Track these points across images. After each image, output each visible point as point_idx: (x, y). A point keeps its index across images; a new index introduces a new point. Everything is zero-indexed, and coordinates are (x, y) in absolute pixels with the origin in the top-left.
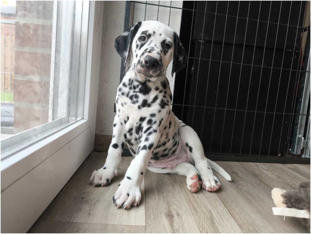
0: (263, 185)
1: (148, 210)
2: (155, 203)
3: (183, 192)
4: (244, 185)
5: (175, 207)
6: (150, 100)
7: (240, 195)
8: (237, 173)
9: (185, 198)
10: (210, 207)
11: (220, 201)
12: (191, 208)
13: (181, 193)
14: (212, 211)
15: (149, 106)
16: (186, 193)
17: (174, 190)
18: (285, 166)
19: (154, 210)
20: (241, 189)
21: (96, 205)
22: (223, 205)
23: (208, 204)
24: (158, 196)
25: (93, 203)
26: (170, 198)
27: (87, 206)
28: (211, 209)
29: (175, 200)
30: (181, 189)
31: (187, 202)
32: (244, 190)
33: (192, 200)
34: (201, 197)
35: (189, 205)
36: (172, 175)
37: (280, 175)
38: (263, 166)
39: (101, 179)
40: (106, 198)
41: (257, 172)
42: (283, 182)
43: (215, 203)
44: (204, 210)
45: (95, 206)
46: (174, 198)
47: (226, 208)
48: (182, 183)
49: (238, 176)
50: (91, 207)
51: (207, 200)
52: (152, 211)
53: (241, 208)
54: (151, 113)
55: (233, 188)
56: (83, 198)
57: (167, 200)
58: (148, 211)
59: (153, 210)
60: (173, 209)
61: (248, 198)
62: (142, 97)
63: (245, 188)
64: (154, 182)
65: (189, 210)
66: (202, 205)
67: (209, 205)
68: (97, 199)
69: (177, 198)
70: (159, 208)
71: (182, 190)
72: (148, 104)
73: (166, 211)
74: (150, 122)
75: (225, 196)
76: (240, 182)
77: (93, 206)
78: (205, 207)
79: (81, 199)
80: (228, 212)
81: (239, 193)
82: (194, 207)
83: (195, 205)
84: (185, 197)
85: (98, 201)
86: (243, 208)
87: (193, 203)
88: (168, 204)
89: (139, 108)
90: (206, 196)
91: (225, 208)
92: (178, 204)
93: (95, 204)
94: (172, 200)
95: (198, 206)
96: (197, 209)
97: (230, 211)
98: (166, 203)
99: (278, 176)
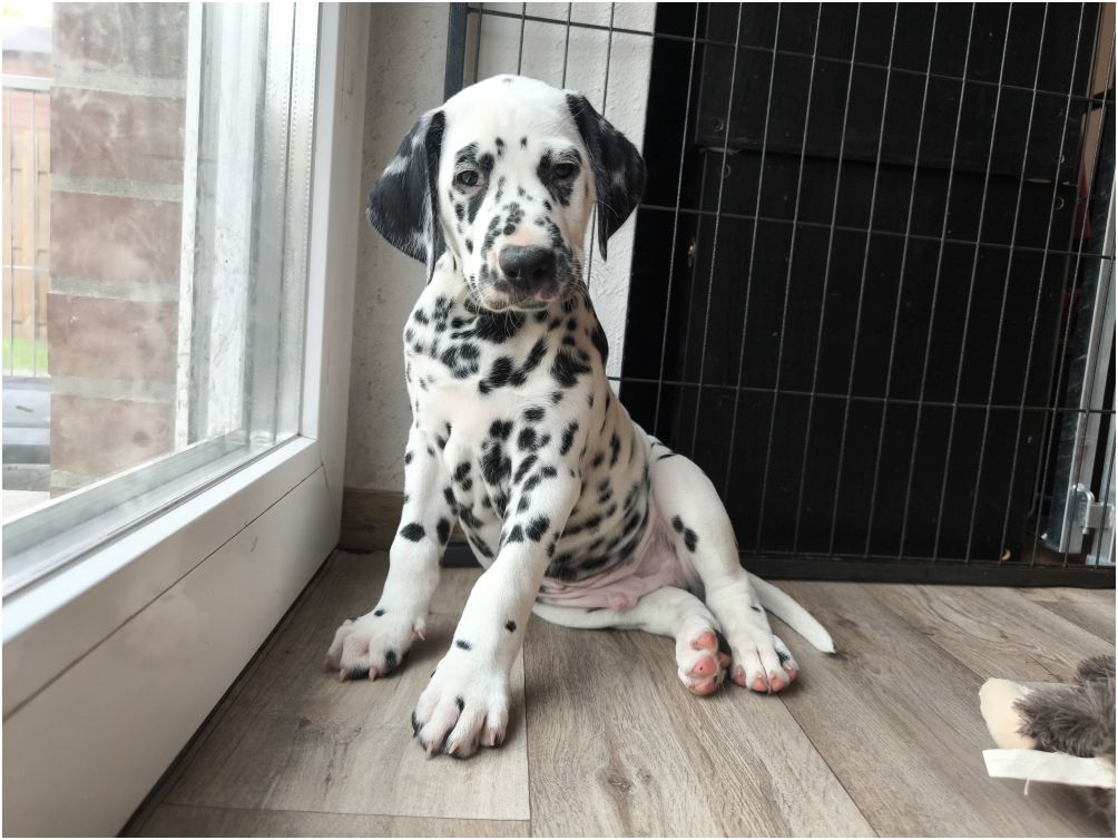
0: (950, 667)
1: (539, 762)
2: (563, 738)
3: (661, 697)
4: (882, 669)
5: (635, 752)
6: (519, 362)
7: (867, 702)
8: (854, 624)
9: (671, 718)
11: (795, 727)
12: (692, 752)
13: (656, 698)
14: (767, 762)
15: (518, 380)
16: (672, 697)
17: (629, 689)
18: (1028, 595)
19: (561, 764)
20: (871, 683)
21: (349, 747)
22: (805, 741)
23: (751, 737)
24: (572, 712)
25: (342, 741)
26: (616, 719)
27: (320, 750)
28: (763, 757)
29: (634, 727)
30: (656, 685)
31: (677, 732)
32: (882, 686)
33: (695, 724)
34: (726, 714)
35: (684, 744)
36: (624, 636)
37: (1009, 631)
38: (948, 599)
39: (366, 651)
40: (386, 719)
41: (927, 619)
42: (1020, 656)
43: (777, 733)
44: (740, 759)
45: (348, 752)
46: (631, 719)
47: (818, 751)
48: (657, 663)
49: (860, 635)
50: (335, 753)
51: (748, 724)
52: (552, 766)
53: (872, 751)
54: (528, 405)
55: (840, 679)
56: (304, 723)
57: (607, 727)
58: (540, 768)
59: (556, 761)
60: (627, 757)
61: (894, 716)
62: (489, 353)
63: (884, 678)
64: (557, 660)
65: (685, 762)
66: (731, 743)
67: (756, 744)
68: (352, 726)
69: (640, 716)
70: (578, 755)
71: (658, 689)
72: (516, 374)
73: (603, 765)
74: (527, 439)
75: (814, 710)
76: (868, 657)
77: (340, 751)
78: (742, 749)
79: (297, 727)
80: (823, 765)
81: (862, 697)
82: (703, 749)
83: (708, 744)
84: (669, 713)
85: (358, 731)
86: (877, 752)
87: (700, 736)
88: (610, 741)
89: (483, 388)
90: (744, 708)
91: (814, 752)
92: (644, 740)
93: (347, 744)
94: (625, 726)
95: (717, 745)
96: (714, 756)
97: (830, 761)
98: (602, 735)
99: (1002, 632)
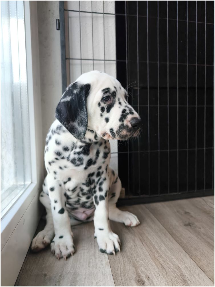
1: (117, 278)
2: (121, 268)
3: (145, 248)
4: (201, 227)
5: (143, 269)
7: (201, 239)
9: (149, 254)
10: (177, 262)
11: (184, 252)
12: (159, 266)
14: (180, 266)
16: (148, 247)
17: (136, 246)
20: (199, 232)
22: (188, 256)
23: (173, 258)
24: (122, 257)
26: (135, 258)
28: (178, 264)
29: (140, 260)
30: (143, 244)
31: (153, 259)
32: (202, 233)
33: (157, 255)
34: (164, 250)
35: (155, 263)
36: (130, 228)
40: (69, 270)
41: (207, 208)
43: (179, 255)
44: (172, 266)
46: (139, 257)
47: (192, 259)
48: (141, 236)
51: (171, 253)
52: (120, 279)
53: (207, 257)
55: (191, 232)
56: (45, 275)
57: (133, 261)
58: (117, 281)
59: (121, 277)
60: (141, 271)
63: (202, 230)
65: (158, 270)
66: (168, 261)
67: (175, 260)
68: (60, 274)
69: (141, 256)
70: (127, 273)
73: (135, 276)
75: (187, 245)
76: (196, 224)
78: (172, 262)
79: (43, 277)
80: (195, 264)
82: (161, 265)
83: (162, 262)
85: (61, 276)
87: (159, 260)
88: (135, 266)
90: (168, 247)
92: (144, 264)
94: (138, 260)
95: (164, 262)
96: (165, 266)
97: (196, 262)
98: (132, 265)
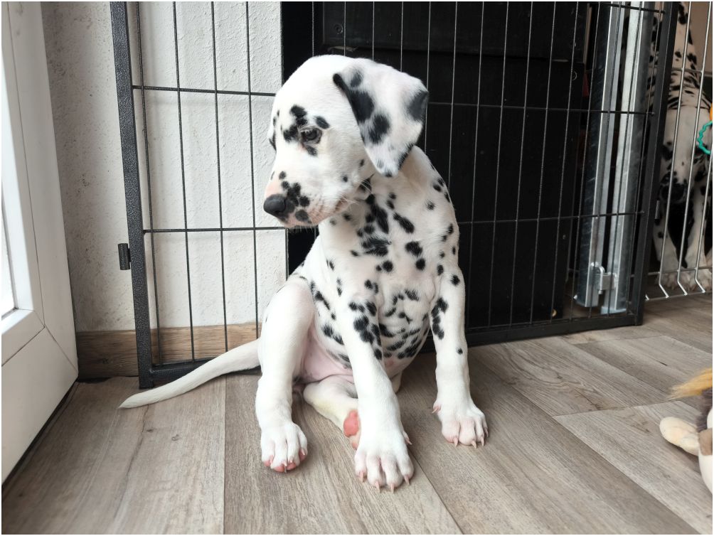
18: (570, 341)
99: (558, 374)
